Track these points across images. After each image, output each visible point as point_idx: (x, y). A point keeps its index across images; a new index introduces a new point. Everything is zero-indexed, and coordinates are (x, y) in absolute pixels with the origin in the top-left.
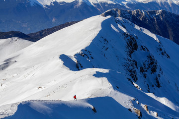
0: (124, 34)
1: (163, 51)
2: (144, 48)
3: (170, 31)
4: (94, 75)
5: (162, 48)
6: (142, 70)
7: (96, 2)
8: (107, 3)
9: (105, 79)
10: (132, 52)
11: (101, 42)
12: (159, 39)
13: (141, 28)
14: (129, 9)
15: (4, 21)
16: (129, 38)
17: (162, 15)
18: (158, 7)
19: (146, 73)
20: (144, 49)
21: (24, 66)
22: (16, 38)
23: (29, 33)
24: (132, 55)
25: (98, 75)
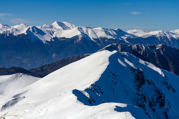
0: (132, 68)
1: (169, 85)
2: (150, 82)
3: (171, 65)
4: (115, 110)
5: (168, 82)
6: (151, 105)
7: (96, 38)
8: (107, 38)
9: (128, 113)
10: (140, 87)
11: (110, 76)
12: (164, 73)
13: (146, 62)
14: (129, 44)
15: (4, 57)
16: (136, 72)
17: (162, 49)
18: (157, 41)
19: (155, 107)
20: (150, 84)
21: (33, 102)
22: (21, 74)
23: (29, 69)
24: (140, 89)
25: (118, 109)
